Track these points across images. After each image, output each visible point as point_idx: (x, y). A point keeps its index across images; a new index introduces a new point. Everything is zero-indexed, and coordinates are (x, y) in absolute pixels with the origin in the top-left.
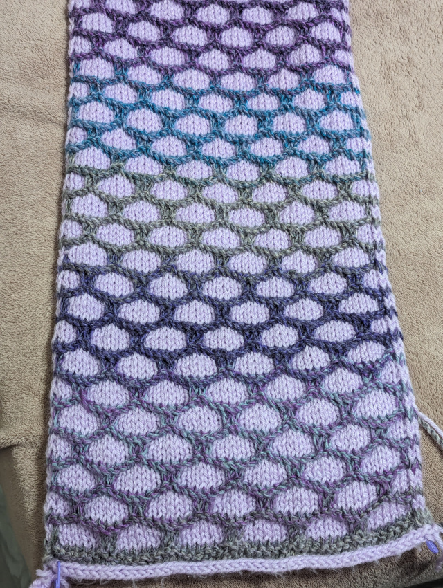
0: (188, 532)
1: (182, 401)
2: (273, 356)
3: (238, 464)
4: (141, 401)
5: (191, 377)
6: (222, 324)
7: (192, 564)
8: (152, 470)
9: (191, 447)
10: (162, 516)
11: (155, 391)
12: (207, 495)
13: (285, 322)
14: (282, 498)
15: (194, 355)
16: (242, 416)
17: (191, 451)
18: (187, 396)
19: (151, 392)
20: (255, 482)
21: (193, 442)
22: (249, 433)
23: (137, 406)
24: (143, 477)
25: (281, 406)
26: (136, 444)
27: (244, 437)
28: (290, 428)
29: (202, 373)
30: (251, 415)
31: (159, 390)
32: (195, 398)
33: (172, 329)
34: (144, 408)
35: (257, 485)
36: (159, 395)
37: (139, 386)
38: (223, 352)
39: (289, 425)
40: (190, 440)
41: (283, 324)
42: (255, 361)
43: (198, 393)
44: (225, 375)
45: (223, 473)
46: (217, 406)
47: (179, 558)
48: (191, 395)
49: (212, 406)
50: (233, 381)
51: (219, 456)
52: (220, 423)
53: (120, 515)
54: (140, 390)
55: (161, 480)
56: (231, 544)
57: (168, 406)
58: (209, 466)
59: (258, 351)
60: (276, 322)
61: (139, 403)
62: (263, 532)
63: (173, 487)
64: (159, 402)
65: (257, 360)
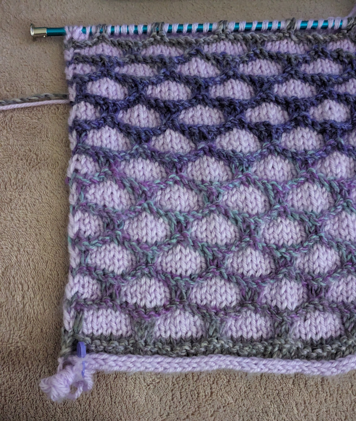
1: (225, 178)
2: (322, 132)
3: (291, 251)
4: (181, 177)
5: (233, 151)
6: (264, 100)
7: (239, 359)
8: (197, 252)
9: (237, 230)
11: (194, 168)
12: (257, 284)
13: (336, 97)
14: (335, 288)
15: (235, 130)
16: (290, 197)
17: (237, 234)
18: (230, 173)
19: (189, 169)
20: (307, 270)
21: (240, 223)
22: (300, 214)
23: (176, 182)
24: (188, 259)
25: (335, 184)
26: (179, 222)
27: (295, 219)
28: (343, 209)
29: (245, 148)
30: (300, 196)
31: (198, 167)
32: (240, 176)
33: (207, 108)
34: (184, 185)
35: (309, 273)
36: (199, 173)
37: (176, 160)
38: (267, 125)
39: (343, 206)
40: (236, 221)
41: (333, 99)
42: (303, 136)
43: (243, 171)
44: (271, 152)
45: (272, 261)
46: (263, 184)
47: (224, 352)
48: (234, 172)
49: (260, 184)
50: (279, 159)
51: (268, 241)
52: (267, 204)
53: (161, 300)
54: (179, 166)
55: (206, 264)
56: (283, 342)
57: (211, 182)
58: (257, 252)
59: (306, 125)
60: (325, 97)
61: (178, 178)
62: (316, 327)
63: (221, 273)
64: (200, 178)
65: (305, 136)
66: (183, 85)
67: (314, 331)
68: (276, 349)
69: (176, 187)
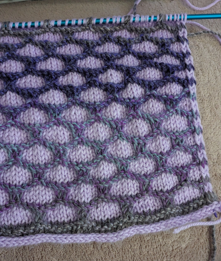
0: (52, 213)
1: (44, 121)
2: (106, 90)
3: (86, 166)
4: (15, 122)
5: (49, 104)
6: (70, 71)
7: (55, 236)
8: (26, 169)
9: (52, 154)
10: (33, 202)
11: (24, 116)
12: (65, 187)
13: (115, 67)
14: (115, 187)
15: (51, 90)
16: (86, 132)
17: (52, 157)
18: (47, 118)
19: (21, 116)
20: (97, 177)
21: (53, 150)
22: (91, 142)
23: (12, 125)
24: (20, 174)
25: (112, 123)
26: (14, 151)
27: (88, 146)
28: (118, 138)
29: (57, 102)
30: (92, 131)
31: (27, 115)
32: (54, 120)
33: (34, 77)
34: (18, 127)
35: (98, 179)
36: (27, 118)
37: (12, 111)
38: (71, 87)
39: (118, 136)
40: (51, 149)
41: (113, 69)
42: (94, 93)
43: (55, 116)
44: (74, 104)
45: (75, 172)
46: (68, 124)
47: (45, 232)
48: (50, 118)
49: (66, 124)
50: (79, 107)
51: (72, 160)
52: (71, 137)
53: (3, 201)
54: (14, 115)
55: (32, 176)
56: (83, 223)
57: (34, 124)
58: (65, 168)
59: (96, 86)
60: (108, 68)
61: (13, 123)
62: (104, 212)
63: (42, 183)
64: (28, 122)
65: (95, 93)
66: (19, 63)
67: (103, 215)
68: (79, 227)
69: (13, 128)
